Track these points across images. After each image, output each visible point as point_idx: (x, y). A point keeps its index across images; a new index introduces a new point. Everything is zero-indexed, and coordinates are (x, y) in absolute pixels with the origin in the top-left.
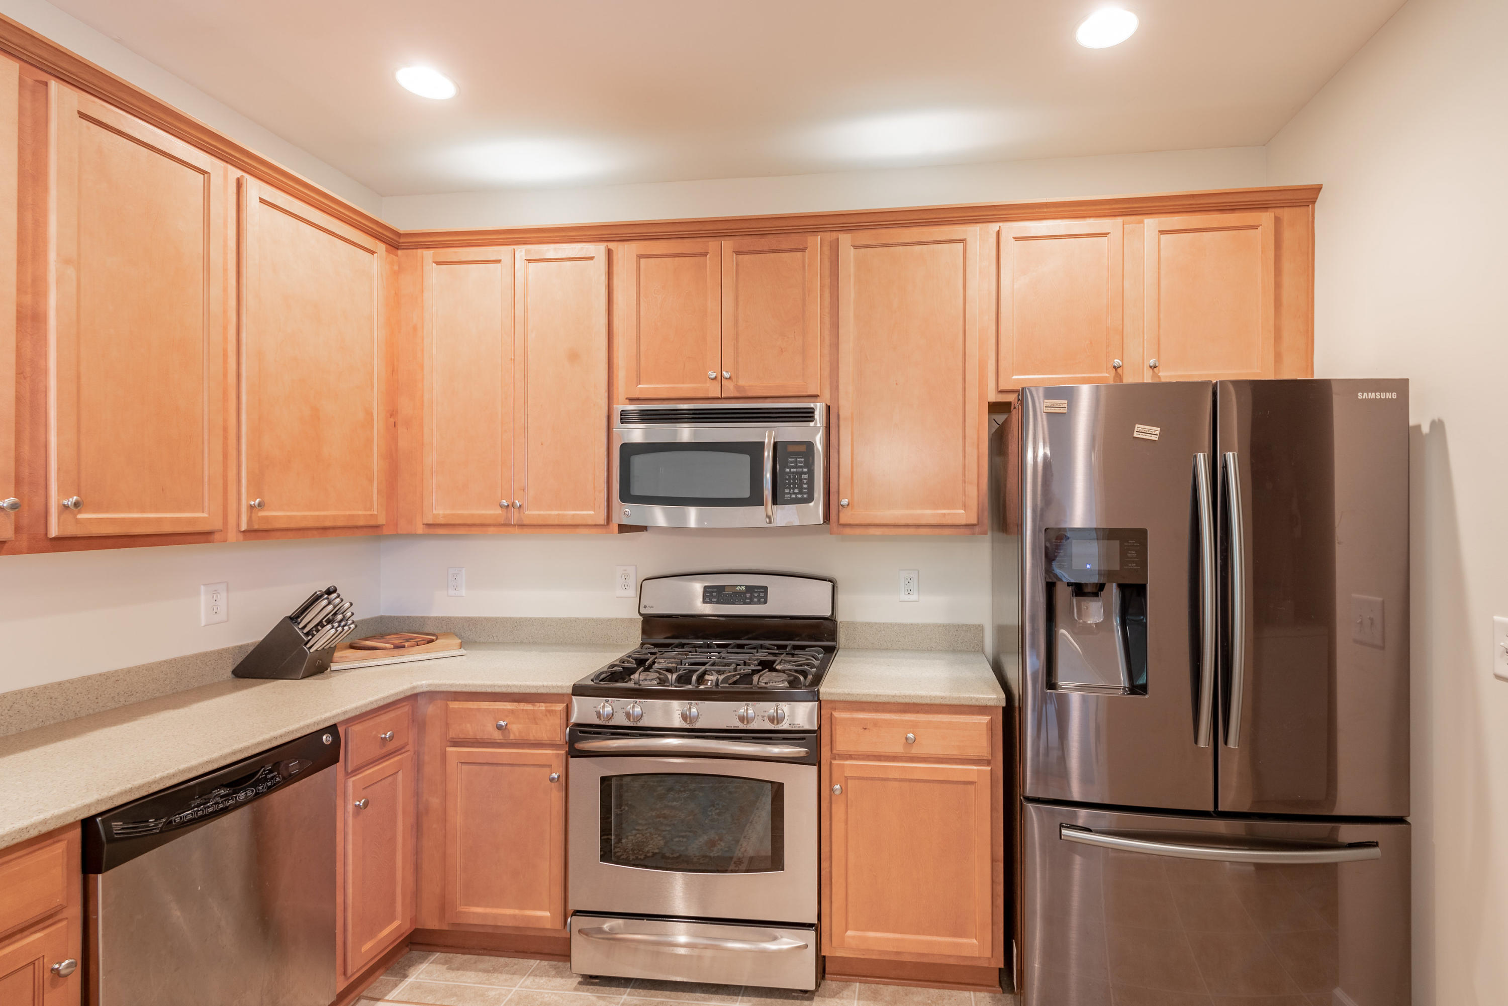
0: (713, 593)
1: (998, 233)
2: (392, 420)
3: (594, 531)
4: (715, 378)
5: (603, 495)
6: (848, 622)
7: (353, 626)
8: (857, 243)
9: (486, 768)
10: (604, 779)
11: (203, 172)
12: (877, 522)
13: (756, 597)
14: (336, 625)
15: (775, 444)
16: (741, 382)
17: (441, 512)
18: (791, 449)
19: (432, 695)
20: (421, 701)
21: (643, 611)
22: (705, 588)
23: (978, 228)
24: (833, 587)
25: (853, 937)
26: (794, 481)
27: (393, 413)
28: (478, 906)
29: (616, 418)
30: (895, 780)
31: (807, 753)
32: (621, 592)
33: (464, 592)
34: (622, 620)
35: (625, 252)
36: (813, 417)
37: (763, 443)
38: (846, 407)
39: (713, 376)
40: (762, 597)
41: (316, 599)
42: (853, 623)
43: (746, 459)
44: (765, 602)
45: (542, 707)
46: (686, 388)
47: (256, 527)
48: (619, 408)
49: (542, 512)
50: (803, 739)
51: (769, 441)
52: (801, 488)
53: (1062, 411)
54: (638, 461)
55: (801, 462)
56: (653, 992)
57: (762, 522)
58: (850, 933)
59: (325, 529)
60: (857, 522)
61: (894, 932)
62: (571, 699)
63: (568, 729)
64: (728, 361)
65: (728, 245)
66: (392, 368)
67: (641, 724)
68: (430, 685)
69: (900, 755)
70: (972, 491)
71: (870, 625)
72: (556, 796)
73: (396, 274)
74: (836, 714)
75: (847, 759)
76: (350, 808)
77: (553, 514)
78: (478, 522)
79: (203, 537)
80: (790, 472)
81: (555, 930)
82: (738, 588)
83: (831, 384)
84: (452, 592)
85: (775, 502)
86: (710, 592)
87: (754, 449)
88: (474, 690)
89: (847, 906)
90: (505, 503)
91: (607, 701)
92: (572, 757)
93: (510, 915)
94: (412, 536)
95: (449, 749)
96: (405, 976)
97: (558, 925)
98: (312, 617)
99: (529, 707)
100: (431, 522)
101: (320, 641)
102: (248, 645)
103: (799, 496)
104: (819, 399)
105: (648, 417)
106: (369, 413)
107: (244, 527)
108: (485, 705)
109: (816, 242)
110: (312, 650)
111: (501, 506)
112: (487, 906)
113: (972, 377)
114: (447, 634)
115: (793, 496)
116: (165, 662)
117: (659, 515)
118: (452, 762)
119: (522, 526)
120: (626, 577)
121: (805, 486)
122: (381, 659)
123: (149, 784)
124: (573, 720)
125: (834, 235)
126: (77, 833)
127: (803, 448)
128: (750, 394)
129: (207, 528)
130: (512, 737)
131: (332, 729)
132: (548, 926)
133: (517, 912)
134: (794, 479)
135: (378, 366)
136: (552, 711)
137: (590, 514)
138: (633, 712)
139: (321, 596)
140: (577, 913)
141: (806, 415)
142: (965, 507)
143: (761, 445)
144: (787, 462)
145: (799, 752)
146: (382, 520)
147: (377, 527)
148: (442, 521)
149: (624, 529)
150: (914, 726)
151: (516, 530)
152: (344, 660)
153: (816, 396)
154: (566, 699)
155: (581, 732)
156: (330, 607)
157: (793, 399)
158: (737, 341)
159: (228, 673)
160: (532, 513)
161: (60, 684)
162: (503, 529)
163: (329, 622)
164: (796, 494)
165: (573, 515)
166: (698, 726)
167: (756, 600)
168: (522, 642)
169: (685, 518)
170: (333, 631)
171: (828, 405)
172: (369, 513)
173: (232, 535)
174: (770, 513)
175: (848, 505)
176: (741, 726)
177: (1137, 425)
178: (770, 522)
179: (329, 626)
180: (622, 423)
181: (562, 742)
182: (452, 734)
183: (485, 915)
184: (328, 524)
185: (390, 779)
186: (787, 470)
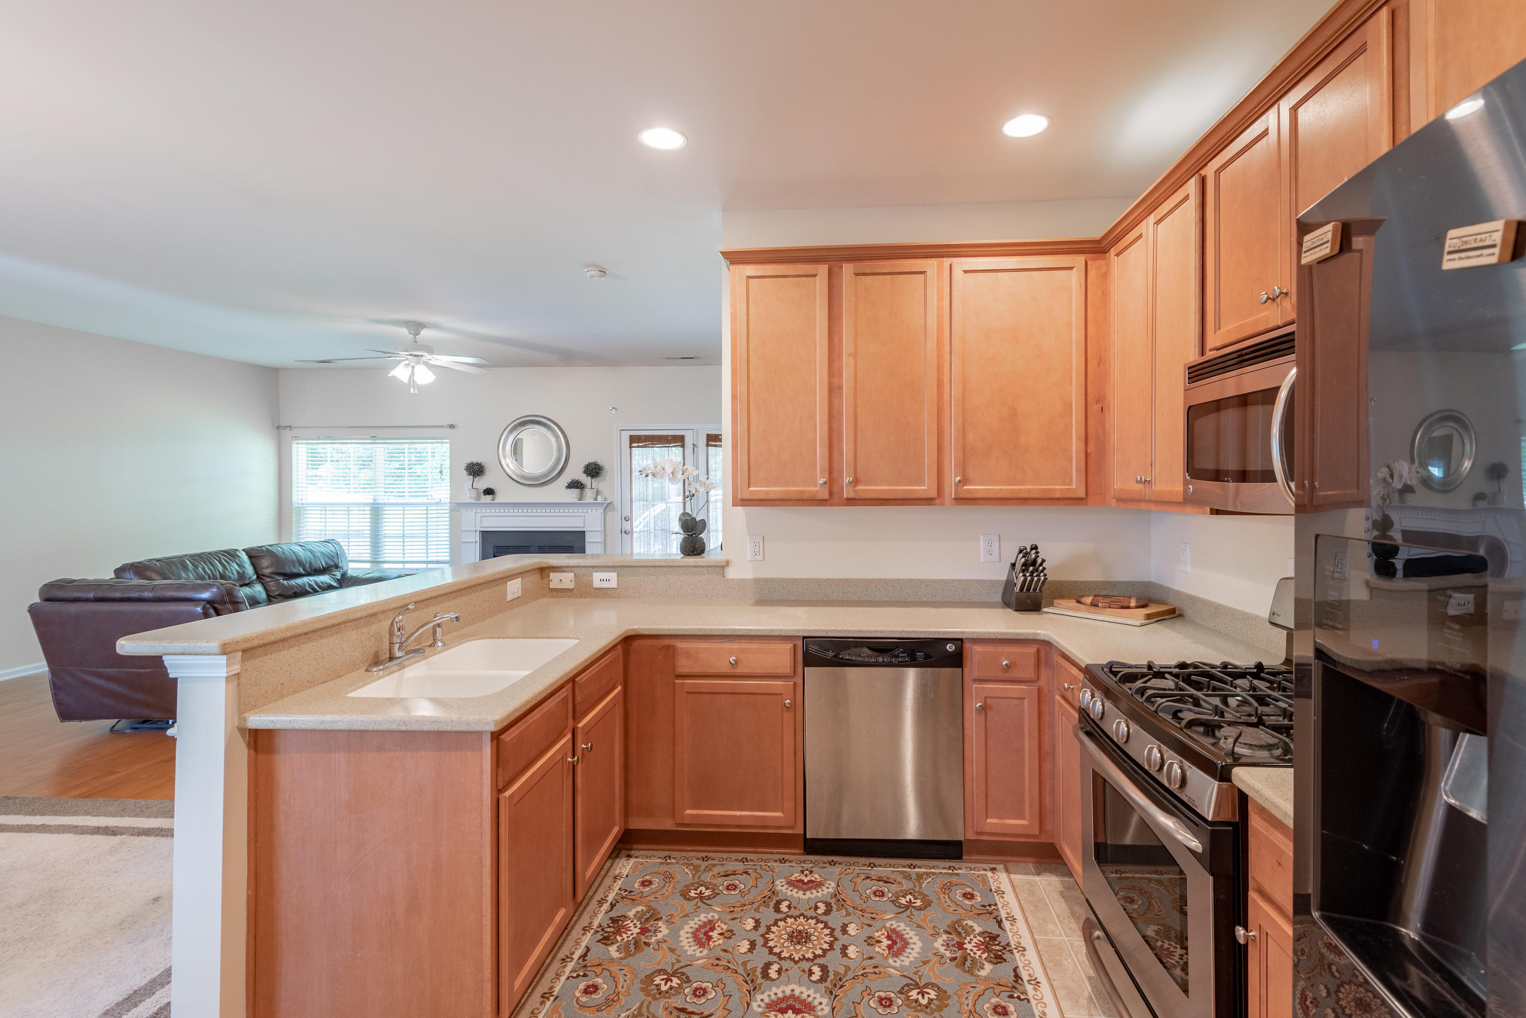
2: (1098, 406)
4: (1269, 300)
11: (922, 273)
27: (1099, 400)
33: (1189, 569)
39: (1266, 297)
46: (1251, 323)
47: (964, 496)
49: (1161, 489)
66: (1099, 360)
73: (1104, 275)
76: (974, 706)
78: (1133, 497)
84: (1183, 568)
90: (1139, 478)
95: (1057, 697)
96: (1038, 874)
101: (1018, 586)
106: (1067, 404)
107: (955, 496)
108: (1067, 665)
110: (1016, 591)
111: (1139, 482)
116: (956, 580)
119: (1153, 502)
122: (1079, 612)
129: (928, 496)
130: (1075, 702)
131: (959, 642)
146: (1081, 494)
147: (1078, 499)
159: (998, 598)
160: (1157, 489)
165: (1177, 491)
172: (1067, 488)
173: (948, 501)
180: (1189, 383)
184: (1026, 495)
185: (1015, 700)
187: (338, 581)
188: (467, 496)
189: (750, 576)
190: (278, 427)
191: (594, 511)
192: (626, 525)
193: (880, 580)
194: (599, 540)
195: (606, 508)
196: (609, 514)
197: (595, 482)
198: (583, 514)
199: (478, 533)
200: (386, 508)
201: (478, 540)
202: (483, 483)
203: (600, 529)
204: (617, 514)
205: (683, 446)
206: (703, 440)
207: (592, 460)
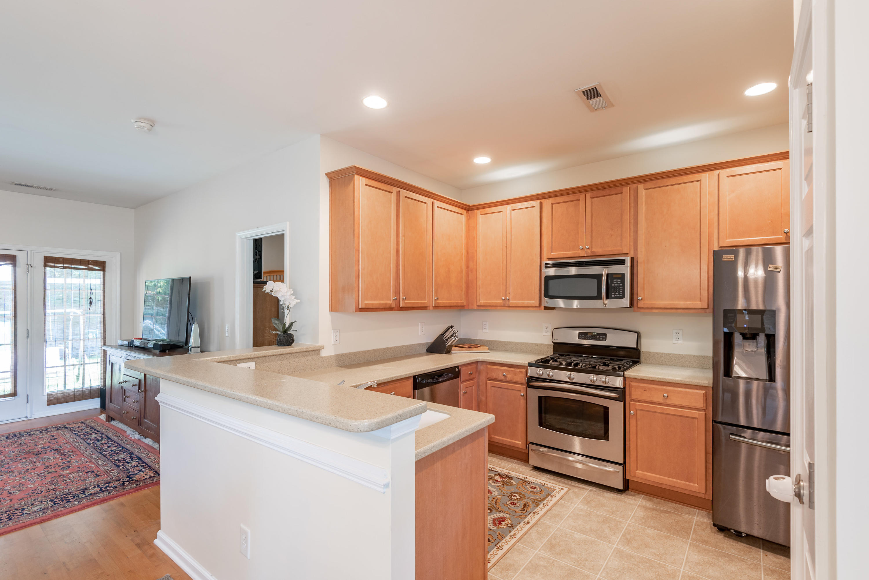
0: (582, 336)
1: (719, 175)
2: (467, 270)
3: (535, 309)
4: (583, 249)
5: (538, 295)
6: (646, 352)
7: (458, 338)
8: (646, 188)
9: (499, 389)
10: (539, 397)
11: (426, 203)
12: (656, 306)
13: (601, 338)
14: (454, 337)
15: (608, 275)
16: (594, 250)
17: (482, 301)
18: (614, 276)
19: (482, 362)
20: (479, 364)
21: (554, 341)
22: (579, 333)
23: (708, 174)
24: (638, 336)
25: (640, 473)
26: (616, 289)
27: (467, 267)
28: (497, 436)
29: (543, 266)
30: (659, 413)
31: (618, 396)
32: (545, 334)
33: (488, 331)
34: (546, 345)
35: (547, 203)
36: (625, 263)
37: (602, 274)
38: (641, 257)
39: (582, 248)
40: (604, 338)
41: (448, 329)
42: (649, 352)
43: (595, 281)
44: (606, 340)
45: (518, 370)
46: (570, 253)
47: (436, 305)
48: (544, 263)
49: (516, 302)
50: (617, 391)
51: (605, 273)
52: (619, 292)
53: (731, 260)
54: (551, 282)
55: (619, 282)
56: (558, 477)
57: (603, 306)
58: (638, 471)
59: (451, 306)
60: (646, 307)
61: (659, 474)
62: (528, 368)
63: (527, 378)
64: (588, 241)
65: (588, 195)
66: (467, 252)
67: (552, 378)
68: (482, 359)
69: (661, 403)
70: (705, 294)
71: (658, 354)
72: (523, 402)
73: (468, 219)
74: (632, 384)
75: (637, 402)
76: (462, 393)
77: (520, 302)
78: (494, 305)
79: (424, 308)
80: (614, 286)
81: (523, 449)
82: (593, 334)
83: (634, 248)
84: (484, 331)
85: (607, 298)
86: (582, 335)
87: (599, 277)
88: (495, 362)
89: (637, 460)
90: (503, 298)
91: (540, 369)
92: (528, 388)
93: (508, 441)
94: (473, 310)
95: (488, 381)
97: (524, 448)
98: (448, 334)
99: (513, 369)
100: (479, 305)
101: (449, 343)
102: (429, 342)
103: (618, 296)
104: (628, 255)
105: (555, 265)
106: (461, 268)
107: (434, 306)
108: (499, 367)
109: (626, 190)
110: (448, 345)
111: (502, 299)
112: (500, 437)
113: (705, 241)
114: (483, 345)
115: (616, 296)
117: (561, 303)
118: (489, 386)
119: (509, 306)
120: (547, 328)
121: (621, 291)
122: (464, 351)
123: (424, 371)
124: (528, 375)
125: (636, 185)
126: (412, 379)
127: (620, 276)
128: (597, 254)
129: (425, 305)
130: (508, 379)
131: (457, 367)
132: (521, 447)
133: (510, 440)
134: (616, 288)
135: (464, 251)
136: (521, 371)
137: (533, 303)
138: (550, 374)
139: (450, 328)
140: (531, 443)
141: (622, 262)
142: (701, 300)
143: (601, 275)
144: (613, 282)
145: (615, 396)
146: (465, 304)
147: (463, 306)
148: (483, 304)
149: (546, 308)
150: (667, 391)
151: (507, 308)
152: (454, 350)
153: (627, 254)
154: (526, 368)
155: (532, 379)
156: (452, 332)
157: (616, 256)
158: (592, 233)
159: (425, 351)
160: (513, 302)
161: (394, 347)
162: (503, 308)
163: (452, 336)
164: (617, 295)
165: (527, 303)
166: (574, 381)
167: (601, 339)
168: (508, 351)
169: (572, 304)
170: (453, 339)
171: (632, 257)
172: (461, 301)
173: (431, 308)
174: (605, 303)
175: (642, 299)
176: (591, 383)
177: (770, 265)
178: (606, 306)
179: (452, 338)
180: (545, 268)
181: (525, 383)
182: (489, 376)
183: (499, 440)
184: (452, 305)
185: (471, 387)
186: (613, 285)
189: (333, 353)
193: (388, 348)
205: (15, 265)
206: (40, 261)
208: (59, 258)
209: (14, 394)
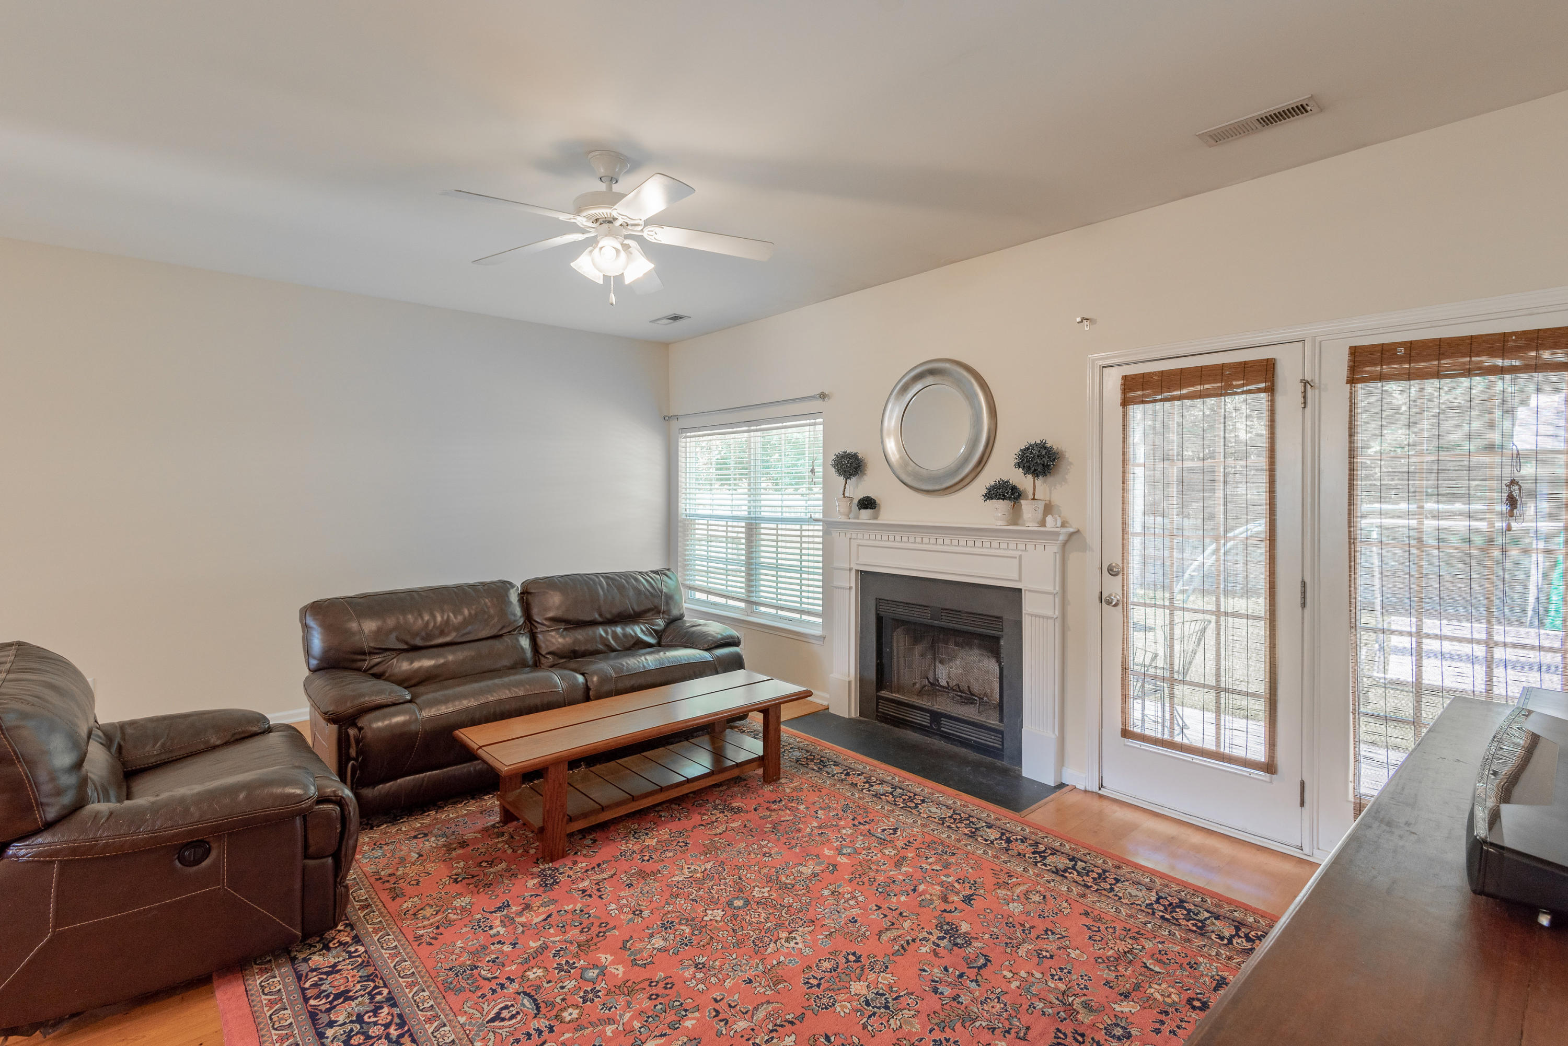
187: (659, 634)
188: (840, 511)
190: (667, 418)
191: (1040, 547)
192: (1113, 587)
194: (1050, 613)
195: (1065, 544)
196: (1074, 558)
197: (1043, 487)
198: (1017, 553)
199: (853, 573)
200: (763, 525)
201: (853, 585)
202: (859, 489)
203: (1050, 588)
204: (1092, 559)
205: (1271, 390)
206: (1340, 365)
207: (1035, 439)
208: (1393, 346)
209: (1270, 767)
